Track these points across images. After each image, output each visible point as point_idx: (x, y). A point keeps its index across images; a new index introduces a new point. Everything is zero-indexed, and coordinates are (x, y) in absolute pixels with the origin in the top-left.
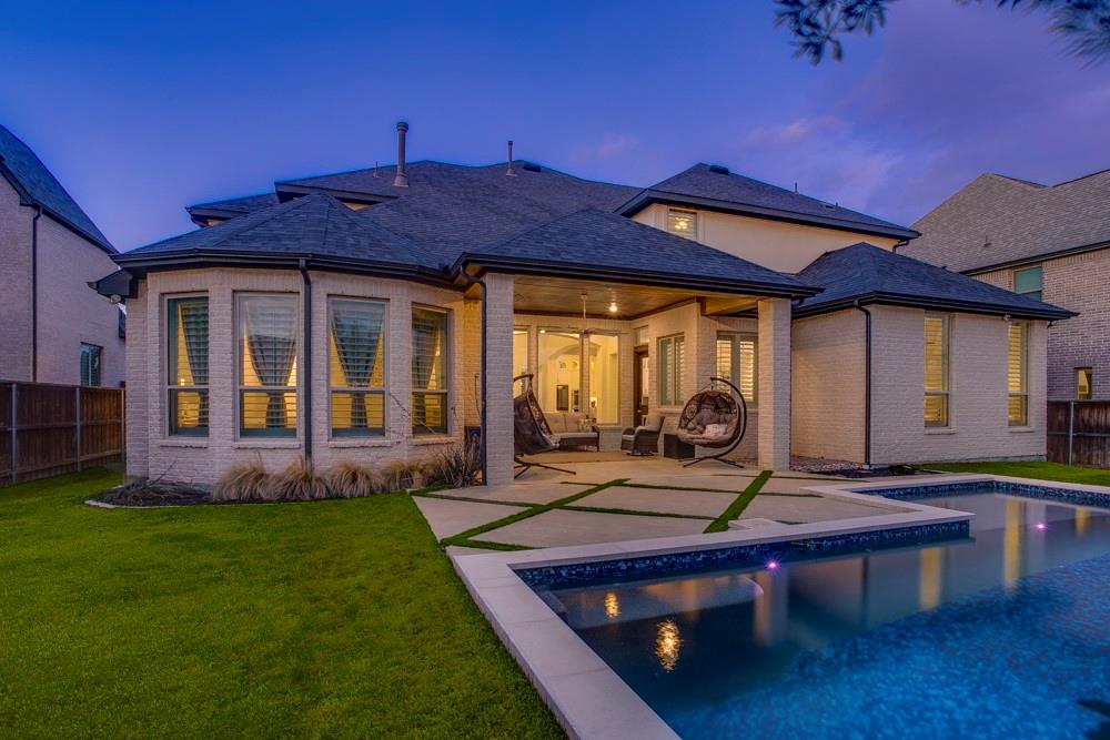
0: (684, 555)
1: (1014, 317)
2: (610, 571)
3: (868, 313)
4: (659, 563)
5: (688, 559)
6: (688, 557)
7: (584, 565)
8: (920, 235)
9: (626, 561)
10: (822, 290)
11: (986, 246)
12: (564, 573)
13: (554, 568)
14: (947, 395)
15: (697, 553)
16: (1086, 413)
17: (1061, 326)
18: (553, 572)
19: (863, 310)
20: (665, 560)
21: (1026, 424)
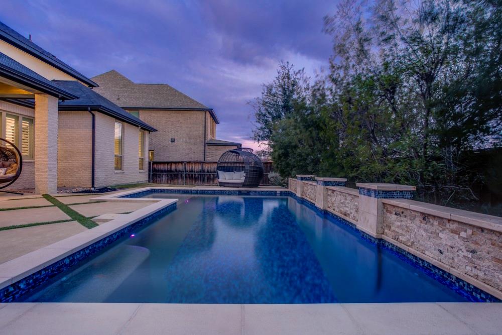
0: (99, 242)
1: (142, 128)
2: (59, 268)
3: (93, 115)
4: (88, 251)
5: (101, 244)
6: (101, 243)
7: (40, 272)
8: (98, 86)
9: (69, 257)
10: (78, 98)
11: (118, 99)
12: (22, 286)
13: (12, 285)
14: (121, 156)
15: (105, 239)
16: (155, 166)
17: (153, 133)
18: (12, 289)
19: (91, 113)
20: (91, 248)
21: (143, 169)
